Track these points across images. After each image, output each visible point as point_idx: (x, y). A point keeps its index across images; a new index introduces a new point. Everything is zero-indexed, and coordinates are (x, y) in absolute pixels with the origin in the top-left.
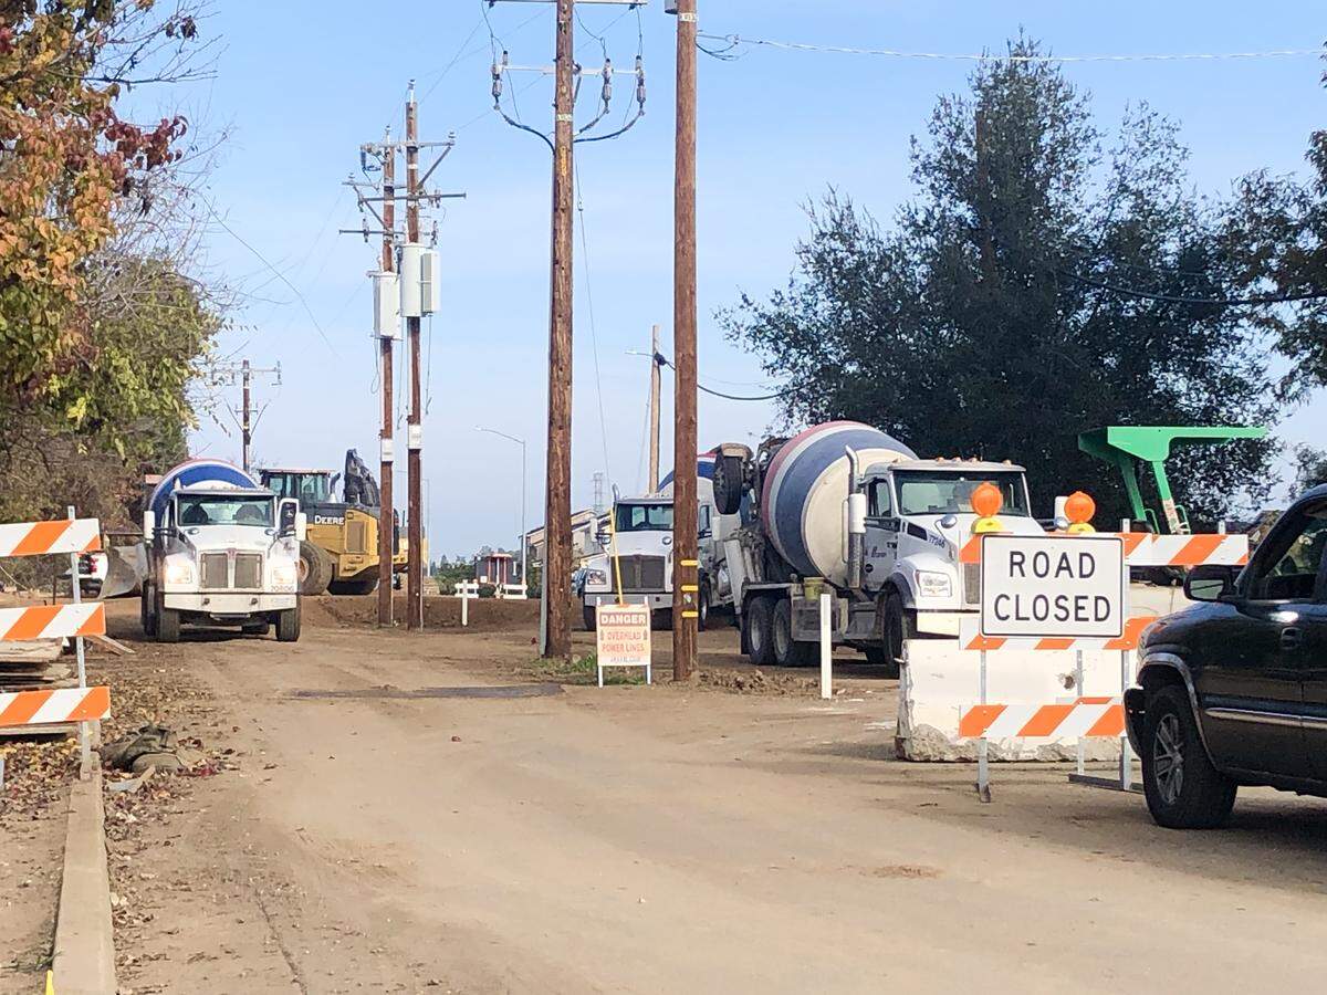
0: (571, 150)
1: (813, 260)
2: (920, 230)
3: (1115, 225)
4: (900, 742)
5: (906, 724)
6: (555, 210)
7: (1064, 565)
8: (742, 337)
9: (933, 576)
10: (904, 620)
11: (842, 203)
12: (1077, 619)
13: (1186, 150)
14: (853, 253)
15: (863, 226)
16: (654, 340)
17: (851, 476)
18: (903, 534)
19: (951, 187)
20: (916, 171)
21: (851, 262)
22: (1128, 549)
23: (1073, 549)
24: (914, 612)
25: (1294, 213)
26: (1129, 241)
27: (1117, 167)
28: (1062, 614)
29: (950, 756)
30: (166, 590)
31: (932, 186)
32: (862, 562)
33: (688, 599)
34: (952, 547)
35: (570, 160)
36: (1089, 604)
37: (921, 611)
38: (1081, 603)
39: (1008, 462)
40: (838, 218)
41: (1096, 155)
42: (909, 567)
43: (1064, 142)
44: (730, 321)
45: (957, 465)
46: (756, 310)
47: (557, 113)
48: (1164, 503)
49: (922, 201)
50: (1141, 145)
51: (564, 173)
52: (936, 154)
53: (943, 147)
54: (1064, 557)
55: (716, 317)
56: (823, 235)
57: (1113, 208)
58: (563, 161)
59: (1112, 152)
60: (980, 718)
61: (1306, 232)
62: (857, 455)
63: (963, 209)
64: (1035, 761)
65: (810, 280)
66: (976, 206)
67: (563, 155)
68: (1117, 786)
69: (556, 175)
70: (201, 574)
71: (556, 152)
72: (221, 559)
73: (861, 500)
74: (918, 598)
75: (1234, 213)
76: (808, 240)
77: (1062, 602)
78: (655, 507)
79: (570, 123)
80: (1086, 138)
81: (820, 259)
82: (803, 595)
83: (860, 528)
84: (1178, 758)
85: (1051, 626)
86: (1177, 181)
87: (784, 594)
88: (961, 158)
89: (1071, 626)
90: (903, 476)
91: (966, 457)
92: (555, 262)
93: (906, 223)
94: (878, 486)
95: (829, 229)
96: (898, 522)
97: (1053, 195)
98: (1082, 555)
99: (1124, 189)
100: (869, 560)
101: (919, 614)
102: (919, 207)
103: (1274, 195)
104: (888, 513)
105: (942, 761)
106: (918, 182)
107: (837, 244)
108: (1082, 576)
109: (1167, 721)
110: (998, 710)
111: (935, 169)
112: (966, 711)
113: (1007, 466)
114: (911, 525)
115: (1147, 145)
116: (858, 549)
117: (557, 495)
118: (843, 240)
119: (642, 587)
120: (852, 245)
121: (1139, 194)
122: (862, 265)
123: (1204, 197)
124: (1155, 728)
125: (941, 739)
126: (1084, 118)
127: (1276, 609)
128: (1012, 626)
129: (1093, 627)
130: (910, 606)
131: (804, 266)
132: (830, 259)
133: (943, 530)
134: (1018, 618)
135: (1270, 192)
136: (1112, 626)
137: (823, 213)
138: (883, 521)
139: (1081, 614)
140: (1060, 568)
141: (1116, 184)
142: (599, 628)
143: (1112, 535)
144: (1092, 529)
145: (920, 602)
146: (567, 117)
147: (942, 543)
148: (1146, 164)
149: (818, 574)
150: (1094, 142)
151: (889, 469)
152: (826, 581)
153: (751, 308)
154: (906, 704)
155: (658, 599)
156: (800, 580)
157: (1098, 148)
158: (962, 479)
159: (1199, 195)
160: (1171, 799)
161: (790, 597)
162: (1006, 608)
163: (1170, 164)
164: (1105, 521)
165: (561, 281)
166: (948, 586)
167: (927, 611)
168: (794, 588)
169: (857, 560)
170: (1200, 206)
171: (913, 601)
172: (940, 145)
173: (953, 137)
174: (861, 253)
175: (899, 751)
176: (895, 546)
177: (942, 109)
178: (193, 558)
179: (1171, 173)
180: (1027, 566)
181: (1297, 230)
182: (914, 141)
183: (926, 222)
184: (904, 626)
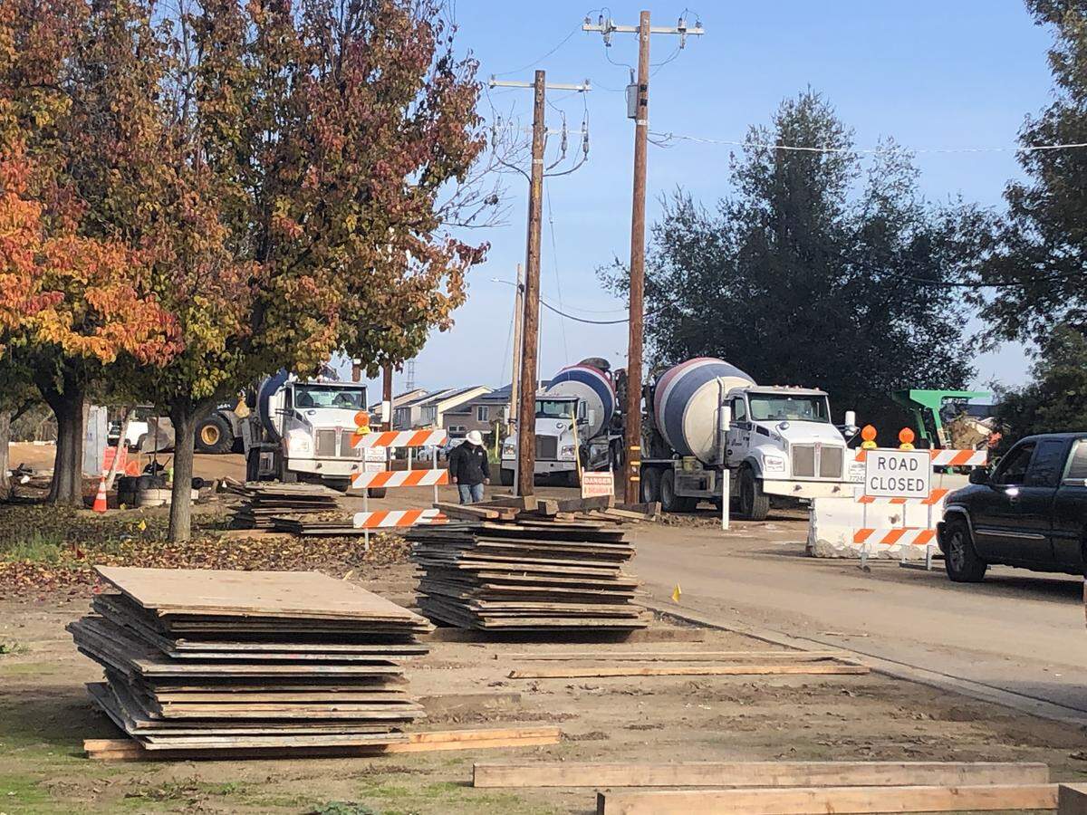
0: (541, 182)
1: (663, 236)
2: (735, 217)
3: (869, 220)
4: (809, 548)
5: (813, 539)
6: (531, 219)
7: (903, 465)
8: (614, 287)
9: (773, 459)
10: (755, 485)
11: (685, 197)
12: (909, 490)
13: (918, 170)
14: (691, 232)
15: (699, 214)
16: (518, 274)
17: (720, 395)
18: (754, 432)
19: (756, 188)
20: (733, 177)
21: (689, 237)
22: (934, 457)
23: (907, 456)
24: (762, 480)
25: (995, 233)
26: (878, 230)
27: (871, 181)
28: (902, 487)
29: (835, 555)
30: (290, 456)
31: (744, 187)
32: (725, 449)
33: (635, 470)
34: (785, 442)
35: (541, 188)
36: (914, 483)
37: (767, 480)
38: (911, 482)
39: (817, 389)
40: (682, 207)
41: (857, 171)
42: (759, 453)
43: (835, 162)
44: (605, 275)
45: (787, 391)
46: (624, 269)
47: (533, 158)
48: (938, 430)
49: (738, 196)
50: (888, 166)
51: (537, 197)
52: (747, 165)
53: (752, 161)
54: (903, 460)
55: (597, 272)
56: (672, 219)
57: (868, 208)
58: (537, 189)
59: (868, 171)
60: (861, 536)
61: (1002, 244)
62: (724, 380)
63: (765, 204)
64: (877, 558)
65: (660, 250)
66: (774, 203)
67: (537, 186)
68: (925, 568)
69: (532, 197)
70: (316, 445)
71: (531, 183)
72: (331, 434)
73: (727, 410)
74: (764, 472)
75: (950, 216)
76: (661, 222)
77: (902, 482)
78: (549, 402)
79: (542, 165)
80: (851, 160)
81: (668, 235)
82: (683, 467)
83: (726, 427)
84: (962, 552)
85: (897, 493)
86: (911, 192)
87: (670, 466)
88: (765, 169)
89: (906, 493)
90: (752, 396)
91: (792, 385)
92: (530, 252)
93: (726, 211)
94: (737, 401)
95: (675, 215)
96: (750, 425)
97: (827, 197)
98: (912, 459)
99: (875, 195)
100: (729, 447)
101: (765, 482)
102: (735, 201)
103: (981, 220)
104: (744, 417)
105: (830, 558)
106: (735, 184)
107: (680, 226)
108: (911, 469)
109: (957, 536)
110: (871, 531)
111: (747, 176)
112: (856, 532)
113: (817, 392)
114: (758, 427)
115: (893, 166)
116: (723, 440)
117: (527, 400)
118: (685, 224)
119: (542, 456)
120: (690, 227)
121: (886, 199)
122: (696, 241)
123: (929, 202)
124: (951, 539)
125: (830, 546)
126: (849, 146)
127: (1007, 488)
128: (879, 492)
129: (915, 494)
130: (759, 476)
131: (656, 239)
132: (675, 236)
133: (780, 430)
134: (881, 488)
135: (979, 218)
136: (925, 494)
137: (672, 203)
138: (741, 423)
139: (911, 487)
140: (902, 465)
141: (870, 193)
142: (583, 486)
143: (925, 450)
144: (913, 447)
145: (765, 475)
146: (540, 161)
147: (778, 438)
148: (891, 179)
149: (691, 454)
150: (856, 162)
151: (745, 391)
152: (697, 459)
153: (621, 268)
154: (813, 530)
155: (552, 465)
156: (681, 458)
157: (858, 166)
158: (790, 399)
159: (926, 202)
160: (958, 569)
161: (674, 469)
162: (876, 483)
163: (907, 179)
164: (919, 443)
165: (533, 265)
166: (782, 465)
167: (769, 480)
168: (677, 463)
169: (722, 447)
170: (927, 208)
171: (761, 474)
172: (750, 159)
173: (759, 154)
174: (697, 233)
175: (809, 552)
176: (748, 439)
177: (752, 135)
178: (310, 432)
179: (908, 186)
180: (886, 464)
181: (996, 243)
182: (732, 156)
183: (739, 212)
184: (755, 488)
